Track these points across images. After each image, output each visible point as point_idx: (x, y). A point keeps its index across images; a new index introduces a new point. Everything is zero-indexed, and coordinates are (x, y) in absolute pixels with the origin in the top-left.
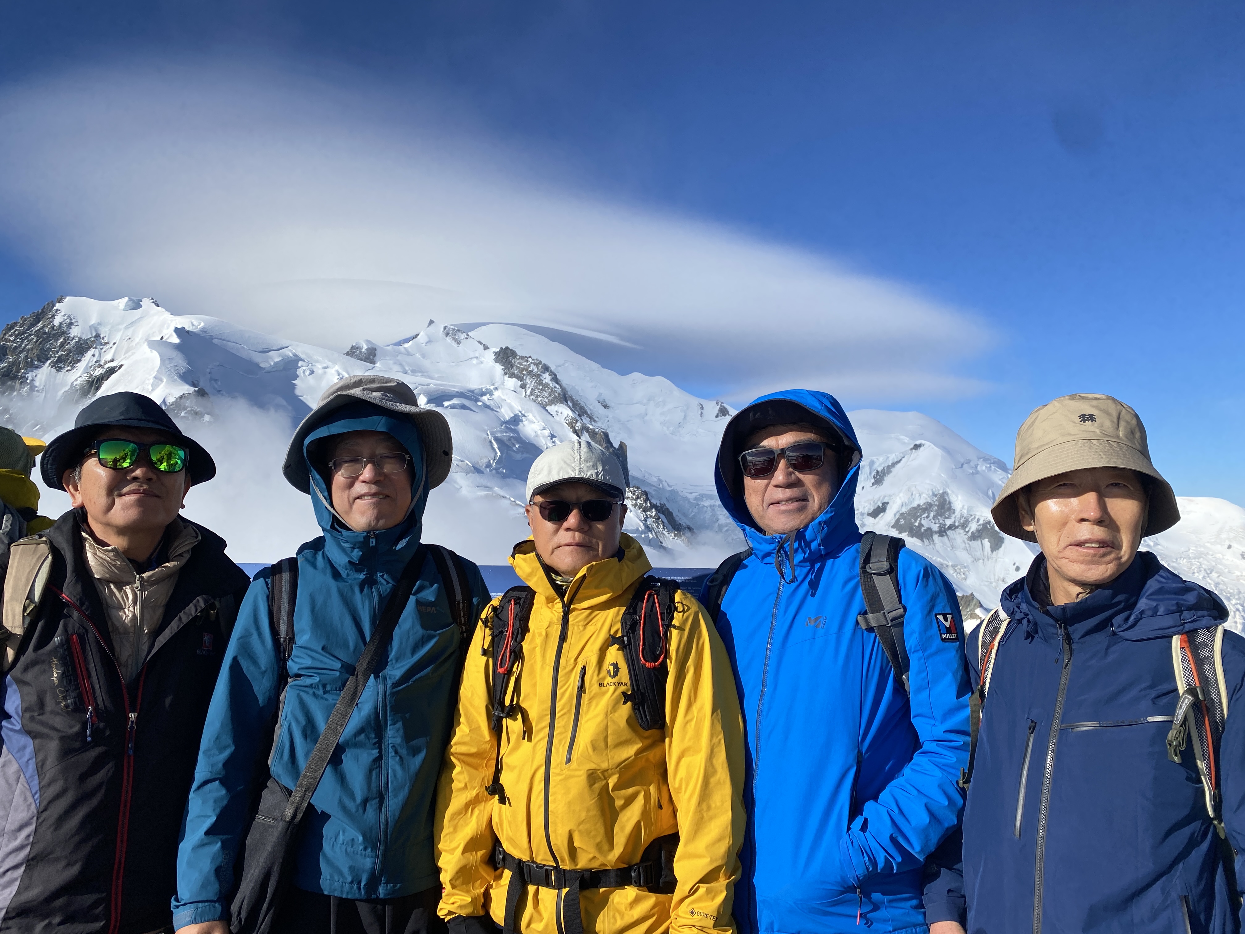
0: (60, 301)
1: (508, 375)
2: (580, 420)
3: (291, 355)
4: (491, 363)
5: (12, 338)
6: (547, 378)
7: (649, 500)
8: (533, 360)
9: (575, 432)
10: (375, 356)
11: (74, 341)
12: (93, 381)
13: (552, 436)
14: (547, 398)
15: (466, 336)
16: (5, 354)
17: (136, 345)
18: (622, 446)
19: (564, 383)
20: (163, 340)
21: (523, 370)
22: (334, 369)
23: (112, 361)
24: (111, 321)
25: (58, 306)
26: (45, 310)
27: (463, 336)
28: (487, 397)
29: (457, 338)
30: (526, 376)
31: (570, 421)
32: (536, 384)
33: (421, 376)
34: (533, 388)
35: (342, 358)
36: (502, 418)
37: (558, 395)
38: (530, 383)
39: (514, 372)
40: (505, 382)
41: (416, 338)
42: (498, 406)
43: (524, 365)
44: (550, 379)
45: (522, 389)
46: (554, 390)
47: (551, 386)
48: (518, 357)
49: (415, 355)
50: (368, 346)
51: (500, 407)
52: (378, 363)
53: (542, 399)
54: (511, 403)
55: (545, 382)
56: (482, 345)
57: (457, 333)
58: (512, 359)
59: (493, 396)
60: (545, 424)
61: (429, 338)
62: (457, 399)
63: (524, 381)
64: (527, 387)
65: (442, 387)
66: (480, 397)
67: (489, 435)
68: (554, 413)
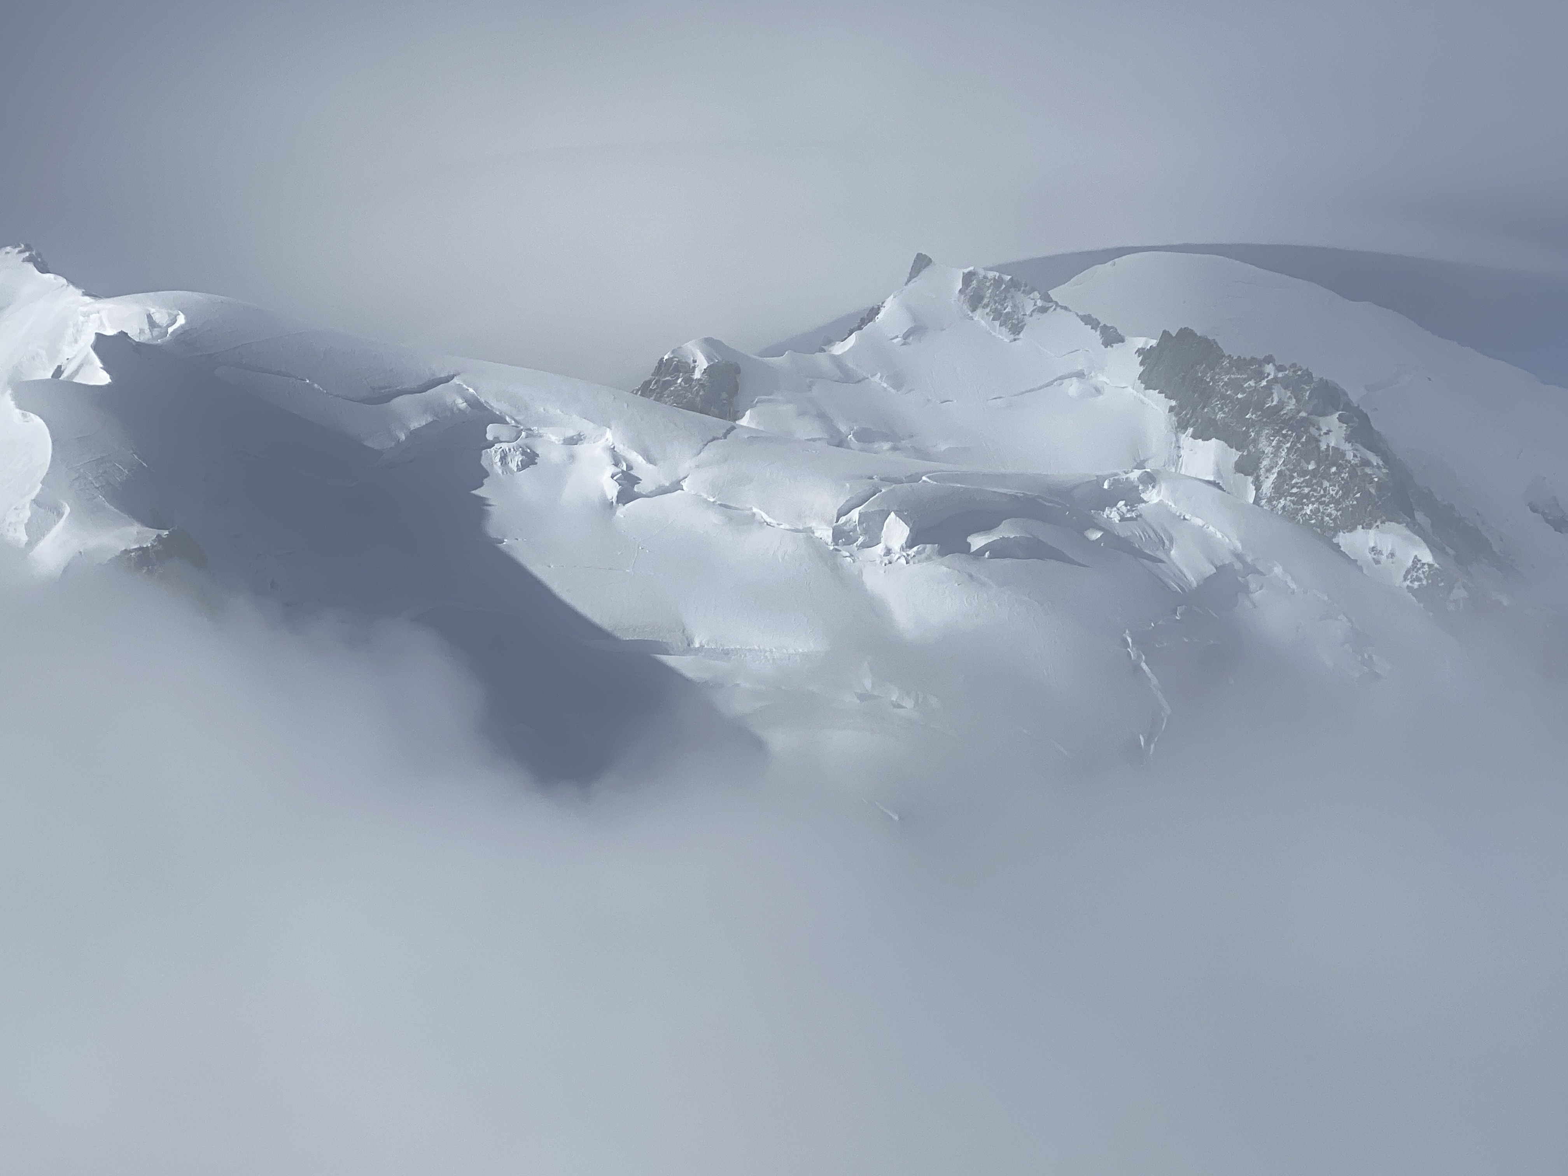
1: (1190, 430)
2: (1462, 579)
3: (462, 405)
4: (1130, 389)
6: (1332, 433)
8: (1281, 368)
10: (735, 391)
14: (1337, 502)
15: (1039, 303)
19: (1398, 447)
20: (64, 376)
21: (1245, 406)
22: (602, 443)
27: (1029, 303)
28: (1119, 512)
29: (1008, 313)
30: (1257, 429)
31: (1425, 582)
32: (1295, 453)
33: (891, 452)
34: (1283, 468)
35: (625, 405)
36: (1174, 581)
37: (1375, 492)
38: (1272, 454)
39: (1213, 417)
40: (1181, 456)
41: (870, 320)
42: (1157, 541)
43: (1247, 390)
44: (1345, 435)
45: (1245, 475)
46: (1359, 474)
47: (1352, 458)
48: (1226, 364)
49: (868, 378)
50: (712, 360)
51: (1164, 543)
52: (748, 413)
53: (1319, 509)
54: (1205, 527)
55: (1328, 446)
56: (1099, 329)
57: (1009, 295)
58: (1205, 373)
59: (1141, 506)
60: (1329, 595)
61: (916, 319)
62: (1015, 523)
63: (1251, 447)
64: (1262, 466)
65: (959, 485)
66: (1093, 512)
67: (1131, 645)
68: (1366, 558)
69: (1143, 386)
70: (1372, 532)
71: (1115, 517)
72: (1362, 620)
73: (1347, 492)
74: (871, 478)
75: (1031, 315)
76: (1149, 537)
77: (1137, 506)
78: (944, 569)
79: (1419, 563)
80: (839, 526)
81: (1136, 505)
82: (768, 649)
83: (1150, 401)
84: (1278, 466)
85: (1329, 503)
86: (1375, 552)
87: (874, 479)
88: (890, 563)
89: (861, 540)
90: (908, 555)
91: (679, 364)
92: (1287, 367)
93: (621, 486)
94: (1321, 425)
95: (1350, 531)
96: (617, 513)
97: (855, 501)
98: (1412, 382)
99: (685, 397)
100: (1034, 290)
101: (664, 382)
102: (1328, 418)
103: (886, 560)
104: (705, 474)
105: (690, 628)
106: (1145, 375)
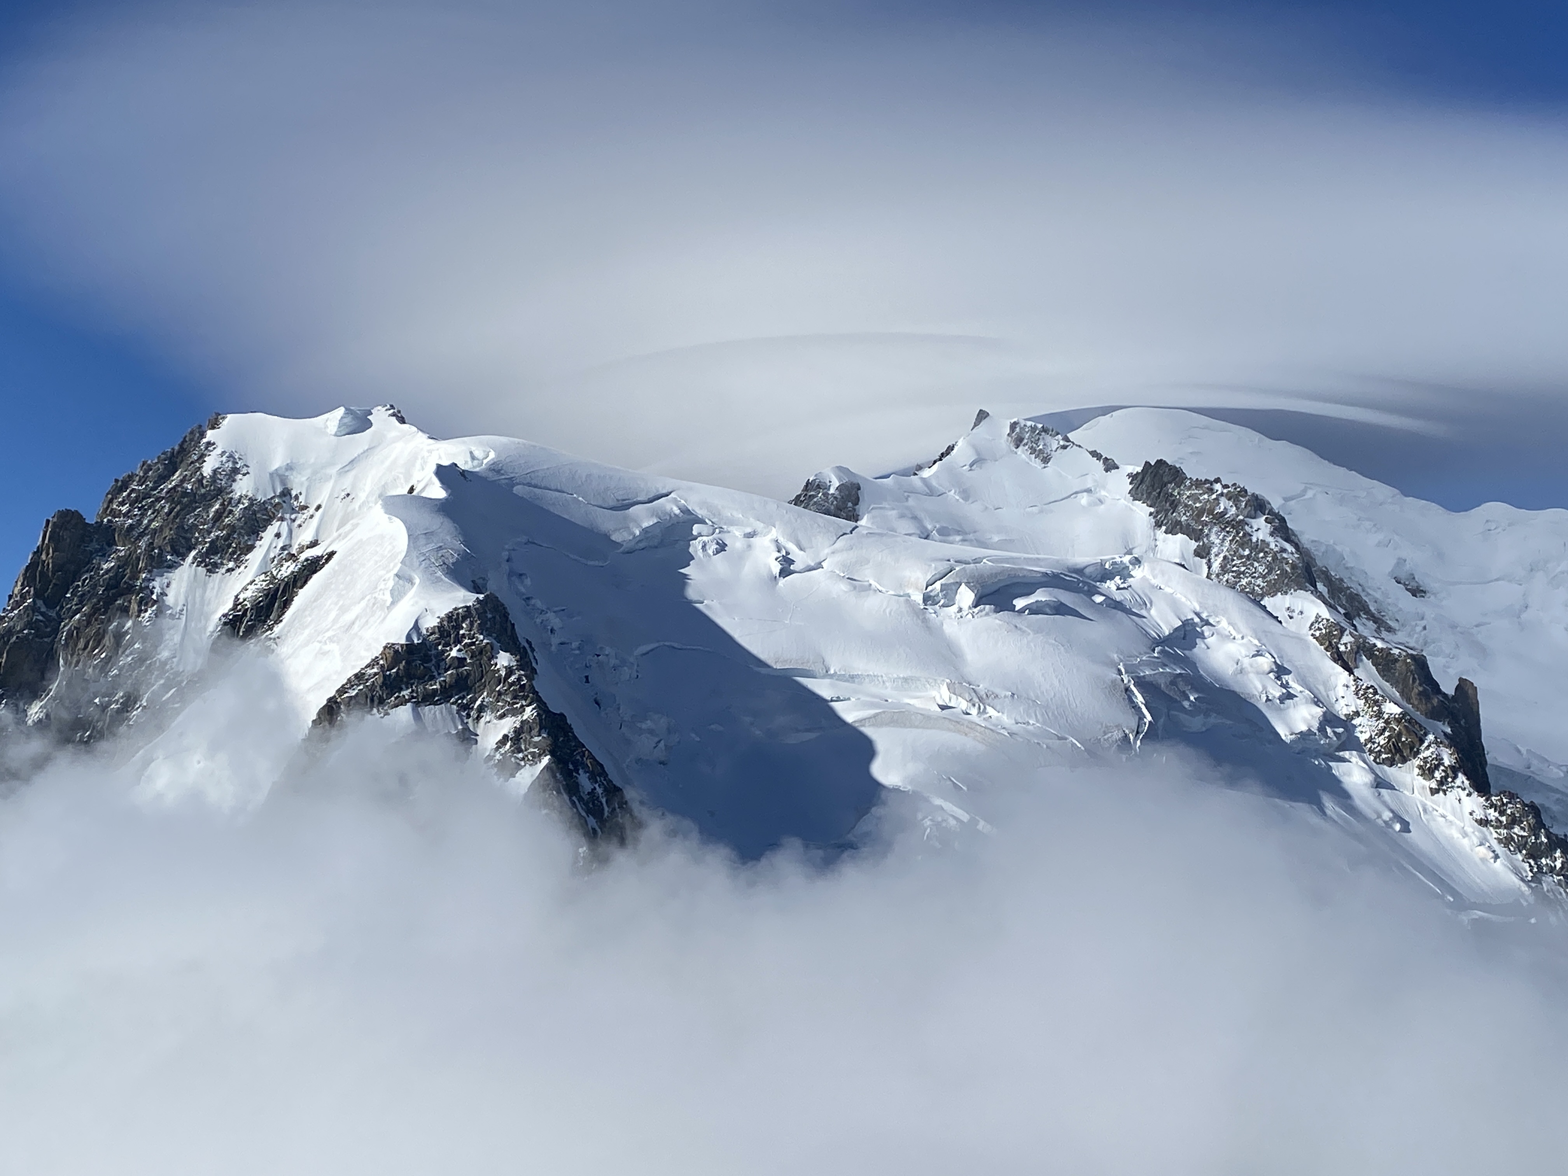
0: (214, 425)
1: (1164, 528)
2: (1349, 629)
3: (677, 512)
4: (1122, 501)
5: (124, 509)
6: (1261, 530)
7: (1544, 826)
8: (1225, 486)
9: (1338, 658)
10: (856, 502)
11: (241, 506)
12: (278, 589)
13: (1280, 671)
14: (1264, 577)
15: (1062, 443)
16: (112, 543)
17: (360, 507)
18: (1465, 689)
19: (1305, 539)
20: (415, 493)
21: (1201, 512)
22: (769, 537)
23: (314, 544)
24: (312, 461)
25: (210, 435)
26: (185, 446)
27: (1055, 442)
28: (1116, 583)
29: (1041, 449)
30: (1209, 527)
31: (1324, 631)
32: (1235, 544)
33: (961, 543)
34: (1227, 554)
35: (785, 512)
36: (1152, 630)
37: (1290, 570)
38: (1219, 544)
39: (1179, 520)
40: (1157, 546)
41: (948, 455)
42: (1142, 603)
43: (1203, 501)
44: (1269, 531)
45: (1201, 558)
46: (1279, 558)
47: (1274, 547)
48: (1188, 484)
49: (946, 493)
50: (842, 481)
51: (1146, 604)
52: (866, 517)
53: (1251, 581)
54: (1174, 594)
55: (1258, 539)
56: (1102, 460)
57: (1041, 437)
58: (1174, 490)
59: (1130, 580)
60: (1259, 641)
61: (978, 453)
62: (1045, 591)
63: (1205, 539)
64: (1212, 552)
65: (1008, 566)
66: (1098, 583)
67: (1124, 673)
68: (1284, 615)
69: (1132, 498)
70: (1288, 597)
71: (1114, 588)
72: (1281, 657)
73: (1271, 569)
74: (949, 560)
75: (1056, 451)
76: (1136, 600)
78: (997, 621)
79: (1320, 618)
80: (927, 592)
81: (1127, 579)
82: (879, 674)
83: (1136, 509)
84: (1224, 552)
85: (1259, 577)
86: (1290, 610)
88: (961, 617)
89: (942, 602)
90: (974, 612)
91: (820, 483)
92: (1230, 486)
93: (781, 566)
94: (1253, 525)
95: (1273, 596)
96: (779, 583)
97: (937, 576)
98: (1315, 495)
99: (824, 506)
100: (1058, 434)
101: (810, 496)
102: (1257, 520)
103: (959, 615)
104: (838, 558)
105: (827, 660)
106: (1133, 492)
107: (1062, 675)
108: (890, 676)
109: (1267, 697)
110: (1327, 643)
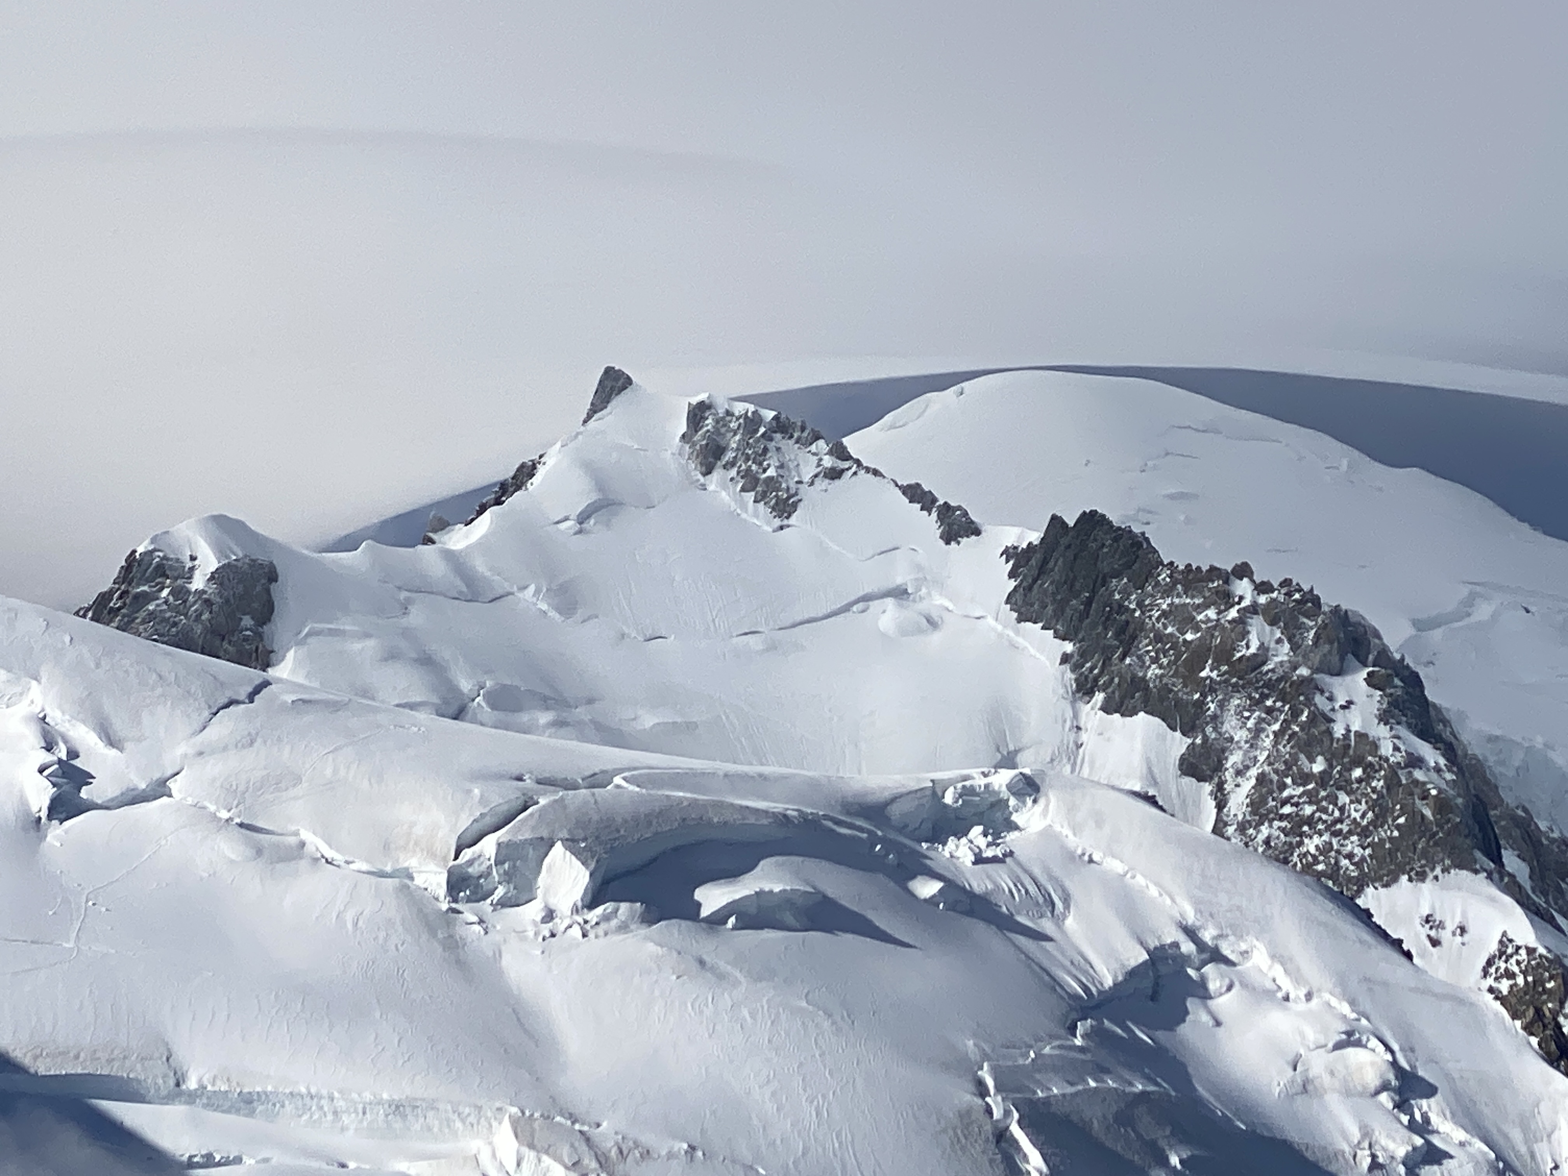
1: (1099, 697)
4: (990, 623)
6: (1355, 706)
9: (1559, 1051)
10: (266, 613)
13: (1407, 1087)
21: (1198, 656)
27: (809, 460)
28: (972, 846)
29: (771, 479)
30: (1220, 697)
31: (1520, 980)
32: (1289, 742)
33: (553, 730)
34: (1267, 768)
35: (67, 639)
36: (1070, 973)
37: (1433, 815)
38: (1246, 742)
39: (1141, 674)
40: (1082, 745)
41: (518, 488)
42: (1041, 900)
43: (1203, 626)
44: (1378, 710)
45: (1199, 780)
46: (1404, 782)
47: (1391, 751)
48: (1164, 579)
49: (512, 594)
50: (227, 557)
51: (1053, 904)
52: (291, 655)
53: (1331, 844)
54: (1129, 876)
55: (1348, 731)
56: (934, 509)
57: (771, 445)
58: (1126, 595)
59: (1012, 836)
60: (1352, 1003)
61: (600, 485)
62: (783, 864)
63: (1209, 729)
64: (1228, 765)
65: (681, 794)
66: (924, 845)
67: (992, 1091)
68: (1417, 935)
69: (1015, 615)
70: (1427, 887)
71: (966, 857)
72: (1409, 1050)
73: (1381, 813)
74: (520, 779)
75: (812, 484)
76: (1027, 892)
77: (1005, 836)
78: (651, 947)
79: (1510, 946)
80: (460, 866)
81: (1002, 835)
82: (324, 1092)
83: (1027, 644)
84: (1258, 765)
85: (1350, 833)
86: (1431, 924)
87: (524, 781)
88: (553, 935)
89: (500, 892)
90: (586, 922)
91: (165, 562)
92: (1276, 586)
93: (55, 789)
94: (1335, 692)
95: (1386, 885)
96: (48, 839)
97: (488, 821)
98: (1495, 616)
99: (175, 624)
100: (817, 437)
101: (137, 596)
102: (1348, 679)
103: (545, 930)
104: (214, 768)
105: (181, 1054)
106: (1018, 596)
107: (824, 1096)
108: (355, 1096)
109: (1374, 1157)
110: (1531, 1012)
